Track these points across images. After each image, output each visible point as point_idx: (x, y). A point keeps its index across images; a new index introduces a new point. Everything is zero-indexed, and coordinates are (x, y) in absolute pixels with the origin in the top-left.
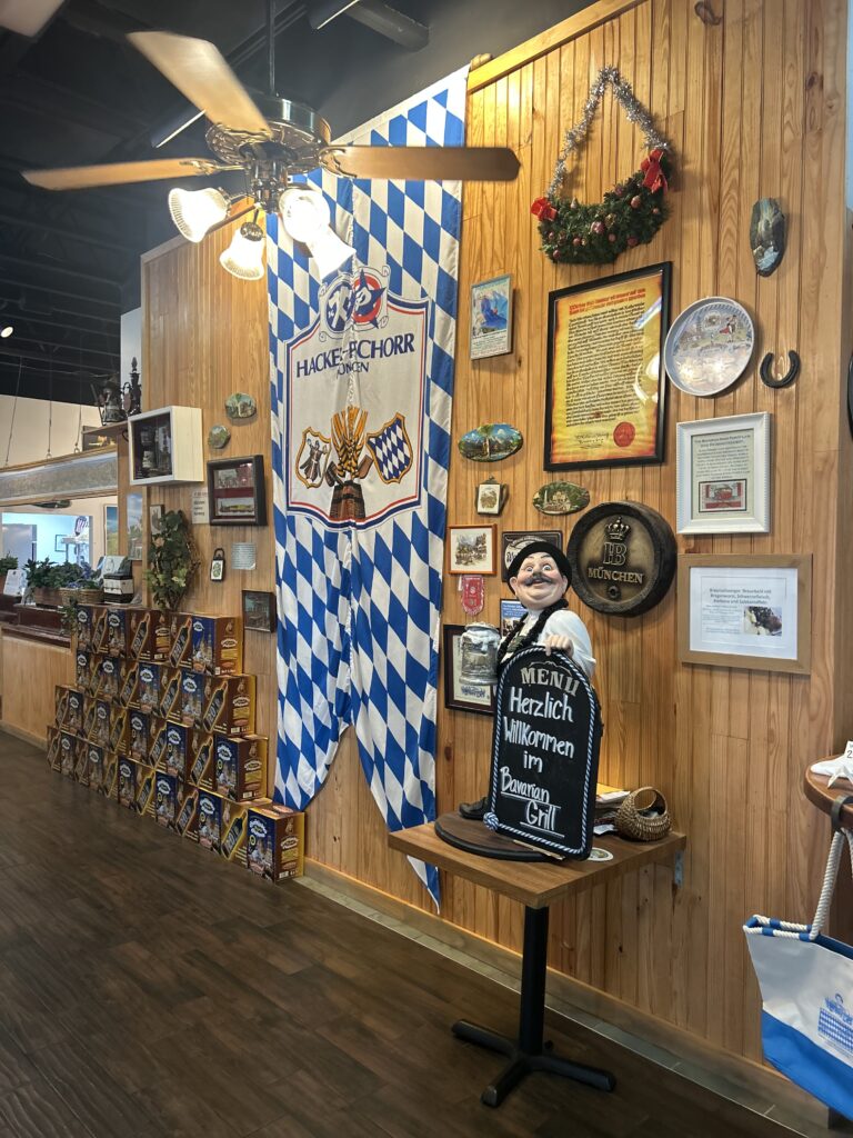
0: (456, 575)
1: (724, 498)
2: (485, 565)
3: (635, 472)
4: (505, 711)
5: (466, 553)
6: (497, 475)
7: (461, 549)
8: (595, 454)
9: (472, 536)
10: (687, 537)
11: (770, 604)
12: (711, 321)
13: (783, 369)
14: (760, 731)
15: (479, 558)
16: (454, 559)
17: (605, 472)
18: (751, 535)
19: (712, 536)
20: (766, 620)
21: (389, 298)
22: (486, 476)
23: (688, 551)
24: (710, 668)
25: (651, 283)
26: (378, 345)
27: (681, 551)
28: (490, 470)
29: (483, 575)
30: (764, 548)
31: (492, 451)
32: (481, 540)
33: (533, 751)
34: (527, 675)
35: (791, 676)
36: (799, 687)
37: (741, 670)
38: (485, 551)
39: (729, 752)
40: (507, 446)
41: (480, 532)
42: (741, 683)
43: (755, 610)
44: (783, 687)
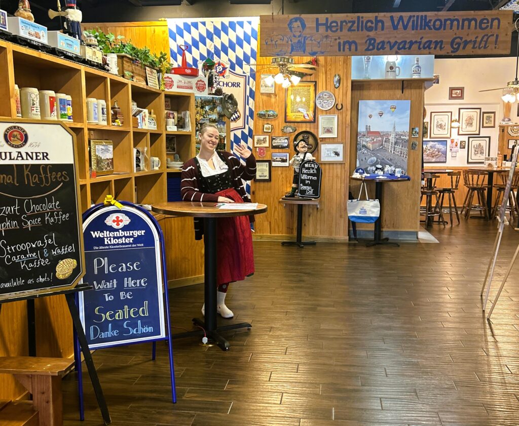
0: (256, 147)
1: (329, 131)
2: (267, 145)
3: (308, 124)
4: (301, 173)
5: (259, 141)
6: (269, 122)
7: (258, 140)
8: (299, 120)
9: (262, 137)
10: (320, 138)
11: (337, 151)
12: (325, 95)
13: (340, 107)
14: (335, 175)
15: (264, 143)
16: (255, 143)
17: (301, 124)
18: (334, 138)
19: (325, 138)
20: (337, 154)
21: (229, 71)
22: (266, 122)
23: (321, 141)
24: (325, 164)
25: (312, 85)
26: (225, 83)
27: (319, 141)
28: (267, 121)
29: (266, 147)
30: (336, 140)
31: (268, 116)
32: (265, 138)
33: (307, 180)
34: (306, 165)
35: (341, 164)
36: (343, 165)
37: (331, 164)
38: (266, 141)
39: (329, 180)
40: (273, 116)
41: (265, 136)
42: (331, 166)
43: (335, 152)
44: (339, 166)
